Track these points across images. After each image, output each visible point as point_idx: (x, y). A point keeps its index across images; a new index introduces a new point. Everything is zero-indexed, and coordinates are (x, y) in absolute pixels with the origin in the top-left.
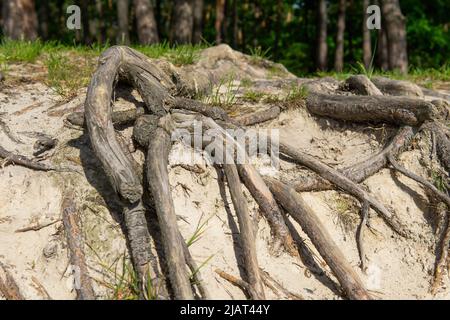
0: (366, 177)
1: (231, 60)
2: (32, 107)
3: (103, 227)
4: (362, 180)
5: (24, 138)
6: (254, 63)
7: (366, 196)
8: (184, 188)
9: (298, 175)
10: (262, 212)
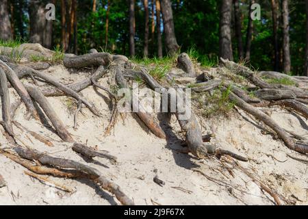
4: (79, 91)
7: (80, 97)
9: (46, 88)
10: (22, 100)
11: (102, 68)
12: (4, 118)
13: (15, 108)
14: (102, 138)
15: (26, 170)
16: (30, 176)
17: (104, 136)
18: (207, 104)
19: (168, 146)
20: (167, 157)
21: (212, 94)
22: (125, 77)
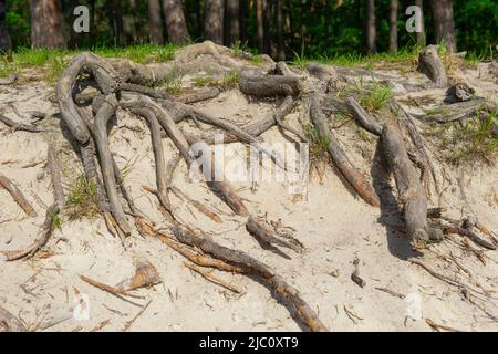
0: (261, 133)
1: (212, 54)
2: (34, 97)
3: (71, 161)
4: (259, 134)
5: (26, 115)
6: (235, 56)
8: (128, 140)
9: (214, 132)
10: (181, 154)
11: (290, 99)
12: (158, 184)
13: (172, 168)
14: (290, 205)
15: (186, 260)
16: (191, 269)
17: (293, 201)
18: (454, 143)
19: (381, 220)
20: (378, 238)
21: (464, 125)
22: (324, 111)
